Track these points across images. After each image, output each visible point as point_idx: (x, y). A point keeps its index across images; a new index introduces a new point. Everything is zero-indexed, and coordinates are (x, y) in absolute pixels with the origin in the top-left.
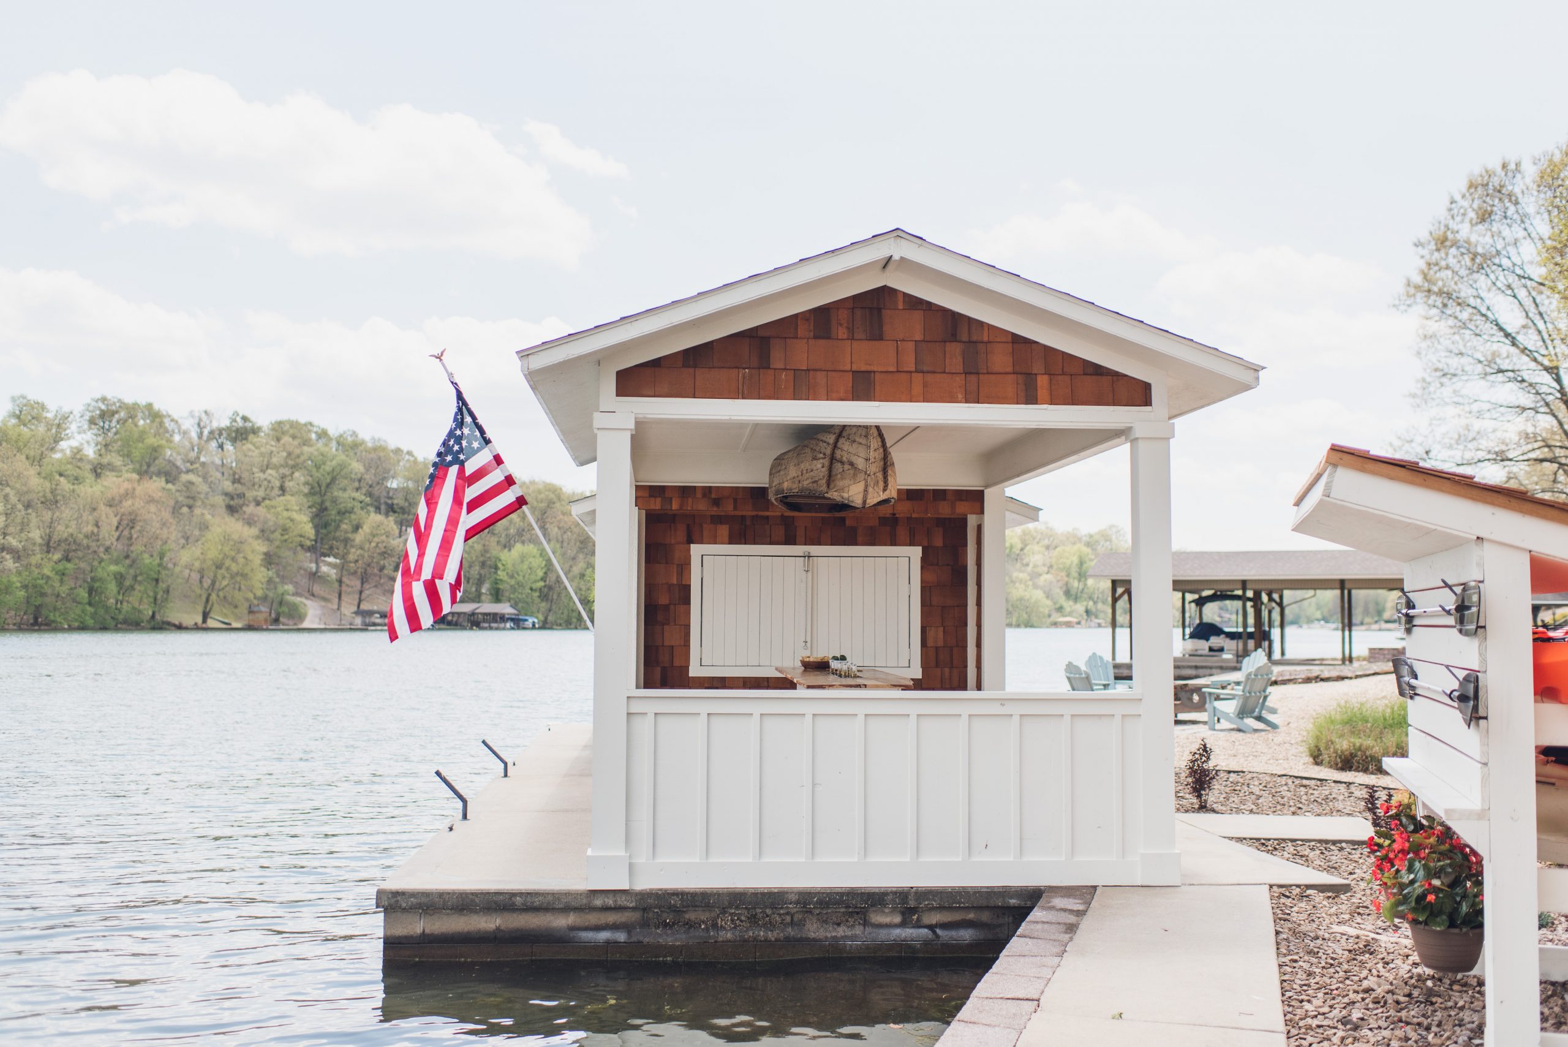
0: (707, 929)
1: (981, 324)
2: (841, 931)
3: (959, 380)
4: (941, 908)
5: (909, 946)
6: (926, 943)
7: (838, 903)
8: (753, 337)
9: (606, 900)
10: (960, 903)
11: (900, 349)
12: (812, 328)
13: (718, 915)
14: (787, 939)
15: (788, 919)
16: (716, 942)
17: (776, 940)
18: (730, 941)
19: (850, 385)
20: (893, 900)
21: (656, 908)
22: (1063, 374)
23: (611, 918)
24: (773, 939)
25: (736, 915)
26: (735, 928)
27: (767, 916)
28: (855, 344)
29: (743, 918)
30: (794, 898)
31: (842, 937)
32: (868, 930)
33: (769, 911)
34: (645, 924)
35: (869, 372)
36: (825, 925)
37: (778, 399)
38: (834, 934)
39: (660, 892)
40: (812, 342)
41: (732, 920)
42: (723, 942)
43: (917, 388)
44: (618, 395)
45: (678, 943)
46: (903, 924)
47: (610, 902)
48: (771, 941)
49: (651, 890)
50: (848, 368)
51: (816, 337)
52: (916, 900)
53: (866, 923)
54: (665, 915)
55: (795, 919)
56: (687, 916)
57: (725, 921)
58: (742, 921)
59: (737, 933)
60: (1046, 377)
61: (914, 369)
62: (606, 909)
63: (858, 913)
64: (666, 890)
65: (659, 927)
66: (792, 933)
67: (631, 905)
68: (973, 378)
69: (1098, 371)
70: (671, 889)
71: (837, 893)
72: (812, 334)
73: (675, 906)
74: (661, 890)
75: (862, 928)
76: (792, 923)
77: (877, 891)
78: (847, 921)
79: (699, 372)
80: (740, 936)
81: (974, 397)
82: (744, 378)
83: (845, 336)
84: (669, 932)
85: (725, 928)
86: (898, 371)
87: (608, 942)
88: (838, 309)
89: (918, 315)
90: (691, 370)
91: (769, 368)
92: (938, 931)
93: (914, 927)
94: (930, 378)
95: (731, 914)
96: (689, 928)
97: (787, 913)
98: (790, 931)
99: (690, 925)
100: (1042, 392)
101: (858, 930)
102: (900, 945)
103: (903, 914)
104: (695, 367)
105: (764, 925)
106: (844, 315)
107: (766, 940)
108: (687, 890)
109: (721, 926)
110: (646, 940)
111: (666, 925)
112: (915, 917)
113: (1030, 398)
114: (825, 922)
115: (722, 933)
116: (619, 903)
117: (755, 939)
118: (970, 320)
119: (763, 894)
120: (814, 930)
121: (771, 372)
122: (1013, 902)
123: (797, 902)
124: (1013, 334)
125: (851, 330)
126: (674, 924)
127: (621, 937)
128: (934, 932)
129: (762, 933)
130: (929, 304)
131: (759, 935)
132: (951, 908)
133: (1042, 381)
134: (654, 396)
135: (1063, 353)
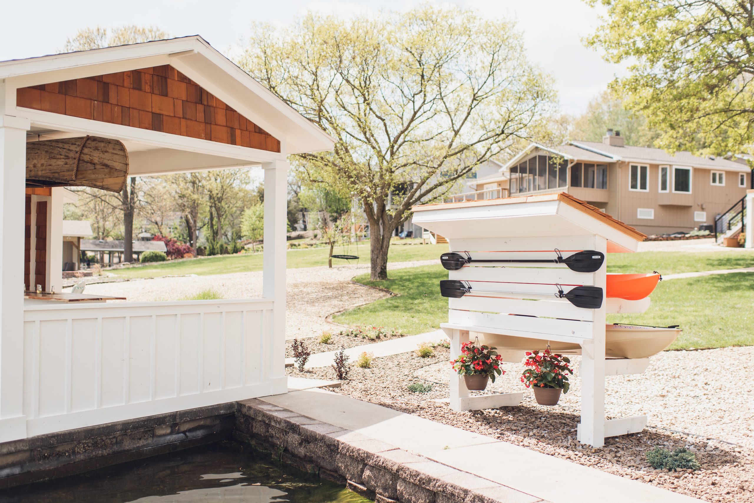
0: (69, 456)
1: (212, 96)
2: (142, 443)
3: (202, 126)
4: (192, 421)
5: (174, 445)
6: (182, 441)
7: (142, 426)
8: (100, 81)
9: (10, 448)
10: (199, 417)
11: (175, 103)
12: (132, 82)
13: (76, 446)
14: (114, 453)
15: (114, 440)
16: (74, 462)
17: (108, 454)
18: (82, 460)
19: (151, 120)
20: (169, 420)
21: (38, 447)
22: (247, 130)
23: (10, 459)
24: (106, 454)
25: (86, 443)
26: (85, 452)
27: (103, 441)
28: (153, 96)
29: (90, 445)
30: (120, 427)
31: (142, 446)
32: (155, 439)
33: (104, 438)
34: (32, 459)
35: (160, 114)
36: (133, 441)
37: (113, 123)
38: (138, 445)
39: (44, 437)
40: (131, 90)
41: (84, 447)
42: (78, 461)
43: (183, 129)
44: (18, 105)
45: (52, 468)
46: (171, 433)
47: (13, 449)
48: (105, 456)
49: (38, 436)
50: (150, 110)
51: (134, 88)
52: (180, 418)
53: (154, 436)
54: (44, 451)
55: (118, 440)
56: (57, 449)
57: (80, 449)
58: (89, 447)
59: (86, 454)
60: (239, 131)
61: (182, 116)
62: (10, 453)
63: (150, 431)
64: (47, 435)
65: (40, 460)
66: (116, 449)
67: (26, 449)
68: (208, 126)
69: (259, 131)
70: (50, 434)
71: (142, 421)
72: (132, 86)
73: (53, 444)
74: (44, 435)
75: (152, 439)
76: (117, 443)
77: (161, 416)
78: (145, 436)
79: (68, 98)
80: (88, 456)
81: (209, 138)
82: (94, 106)
83: (149, 91)
84: (47, 461)
85: (79, 453)
86: (175, 116)
87: (8, 476)
88: (145, 73)
89: (184, 85)
90: (63, 96)
91: (108, 103)
92: (187, 434)
93: (176, 434)
94: (189, 122)
95: (83, 444)
96: (59, 457)
97: (114, 437)
98: (116, 448)
99: (60, 455)
100: (238, 139)
101: (150, 441)
102: (171, 446)
103: (171, 427)
104: (66, 94)
105: (101, 447)
106: (148, 77)
107: (103, 456)
108: (60, 433)
109: (78, 452)
110: (32, 470)
111: (45, 458)
112: (177, 428)
113: (233, 141)
114: (134, 439)
115: (78, 456)
116: (18, 448)
117: (96, 456)
118: (208, 93)
119: (103, 428)
120: (128, 445)
121: (109, 105)
122: (222, 412)
123: (122, 430)
124: (227, 106)
125: (152, 88)
126: (50, 456)
127: (17, 470)
128: (185, 435)
129: (100, 452)
130: (190, 80)
131: (98, 454)
132: (195, 420)
133: (238, 132)
134: (41, 110)
135: (247, 119)
